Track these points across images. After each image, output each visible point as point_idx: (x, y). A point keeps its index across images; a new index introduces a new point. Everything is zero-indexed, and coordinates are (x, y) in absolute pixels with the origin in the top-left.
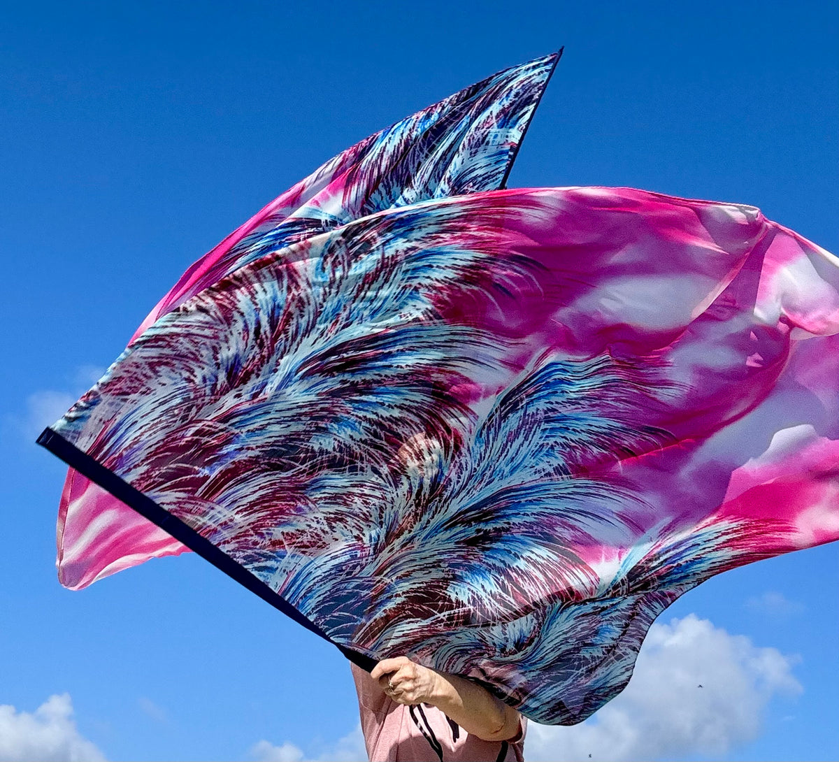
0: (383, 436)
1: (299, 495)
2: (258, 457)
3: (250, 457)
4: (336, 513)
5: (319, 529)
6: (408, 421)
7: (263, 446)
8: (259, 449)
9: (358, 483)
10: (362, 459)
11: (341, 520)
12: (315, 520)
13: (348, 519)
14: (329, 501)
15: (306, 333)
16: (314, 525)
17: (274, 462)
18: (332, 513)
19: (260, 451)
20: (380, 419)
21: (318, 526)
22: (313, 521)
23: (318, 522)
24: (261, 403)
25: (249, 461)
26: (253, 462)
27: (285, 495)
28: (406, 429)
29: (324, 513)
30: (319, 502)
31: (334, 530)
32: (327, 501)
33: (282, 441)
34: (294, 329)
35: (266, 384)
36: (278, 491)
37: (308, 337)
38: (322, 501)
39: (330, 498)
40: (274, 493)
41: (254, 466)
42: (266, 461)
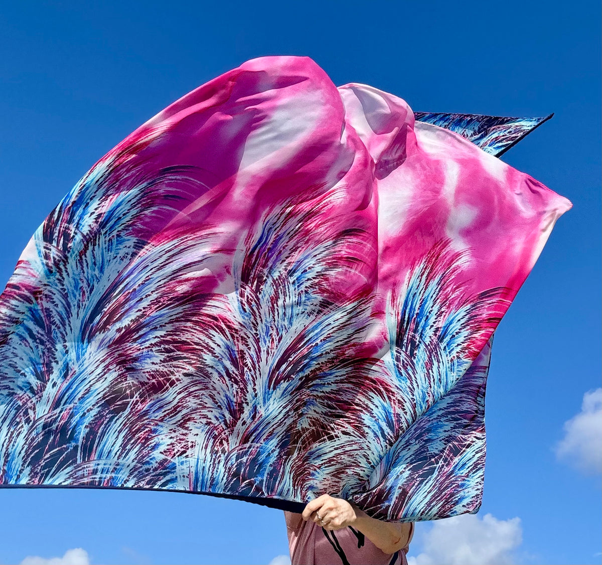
0: (173, 348)
1: (146, 421)
2: (99, 412)
3: (94, 416)
4: (183, 418)
5: (179, 435)
6: (182, 328)
7: (97, 403)
8: (96, 407)
9: (181, 389)
10: (172, 373)
11: (189, 420)
12: (172, 431)
13: (193, 416)
14: (173, 414)
15: (69, 315)
16: (173, 435)
17: (113, 408)
18: (181, 420)
19: (98, 407)
20: (162, 338)
21: (177, 434)
22: (171, 433)
23: (175, 431)
24: (74, 376)
25: (96, 419)
26: (99, 418)
27: (138, 426)
28: (187, 335)
29: (175, 424)
30: (165, 419)
31: (190, 429)
32: (171, 415)
33: (109, 391)
34: (59, 318)
35: (68, 364)
36: (132, 427)
37: (72, 316)
38: (167, 417)
39: (171, 412)
40: (130, 430)
41: (102, 420)
42: (107, 411)
